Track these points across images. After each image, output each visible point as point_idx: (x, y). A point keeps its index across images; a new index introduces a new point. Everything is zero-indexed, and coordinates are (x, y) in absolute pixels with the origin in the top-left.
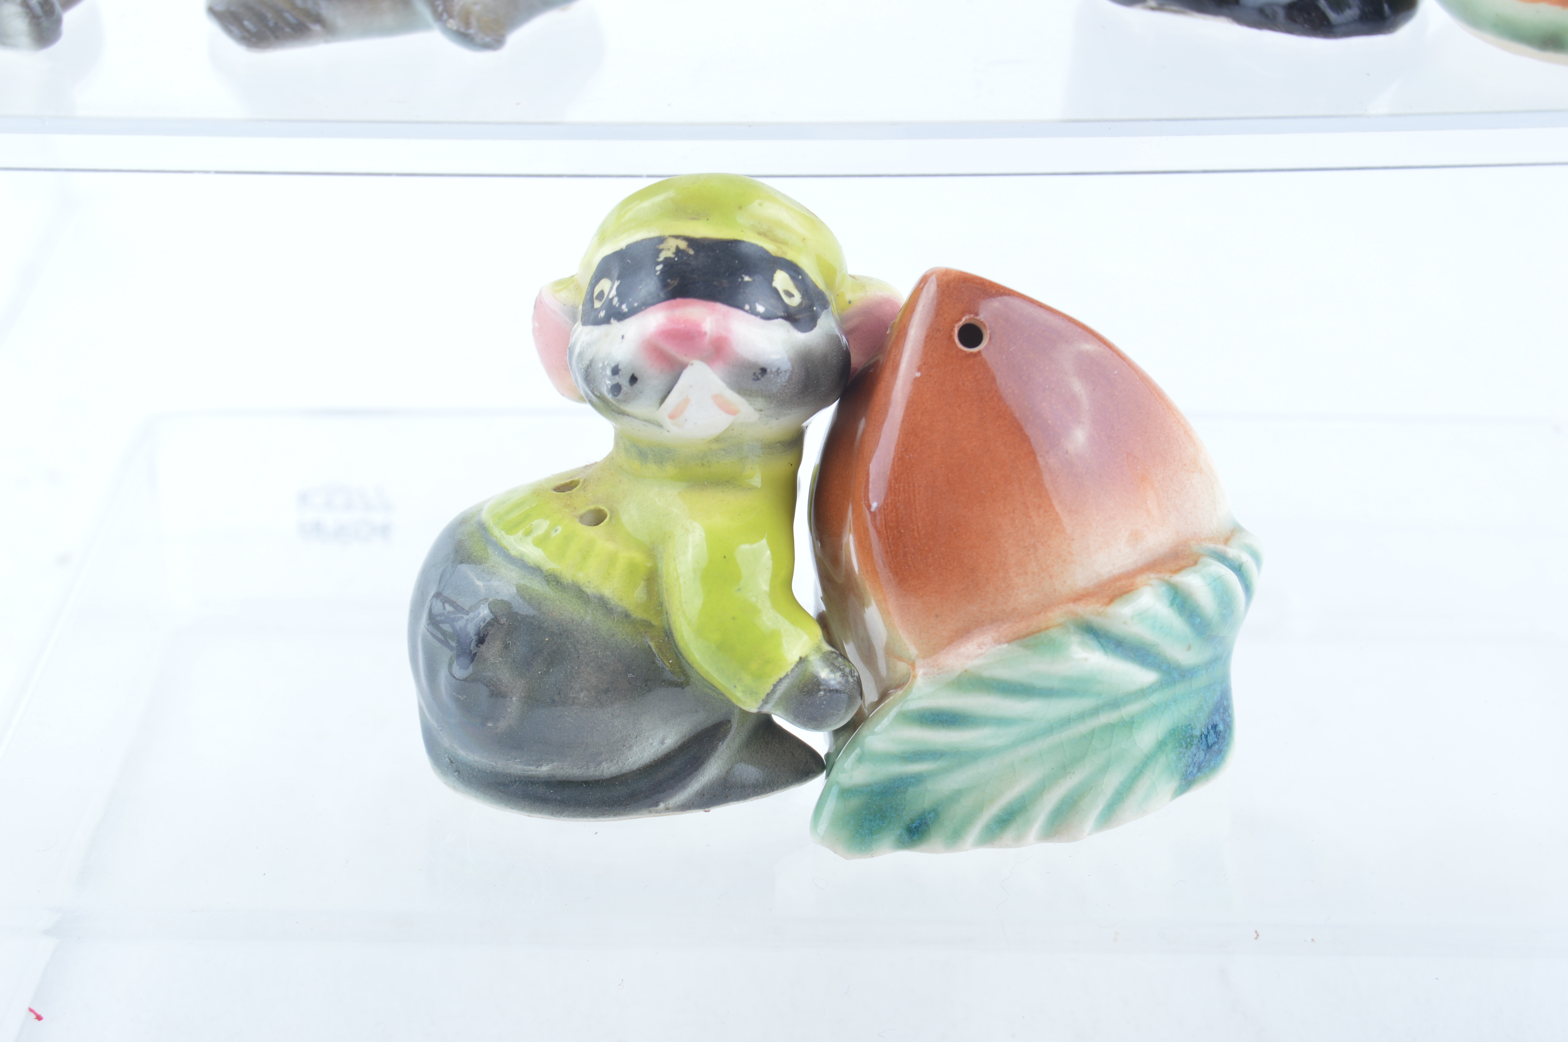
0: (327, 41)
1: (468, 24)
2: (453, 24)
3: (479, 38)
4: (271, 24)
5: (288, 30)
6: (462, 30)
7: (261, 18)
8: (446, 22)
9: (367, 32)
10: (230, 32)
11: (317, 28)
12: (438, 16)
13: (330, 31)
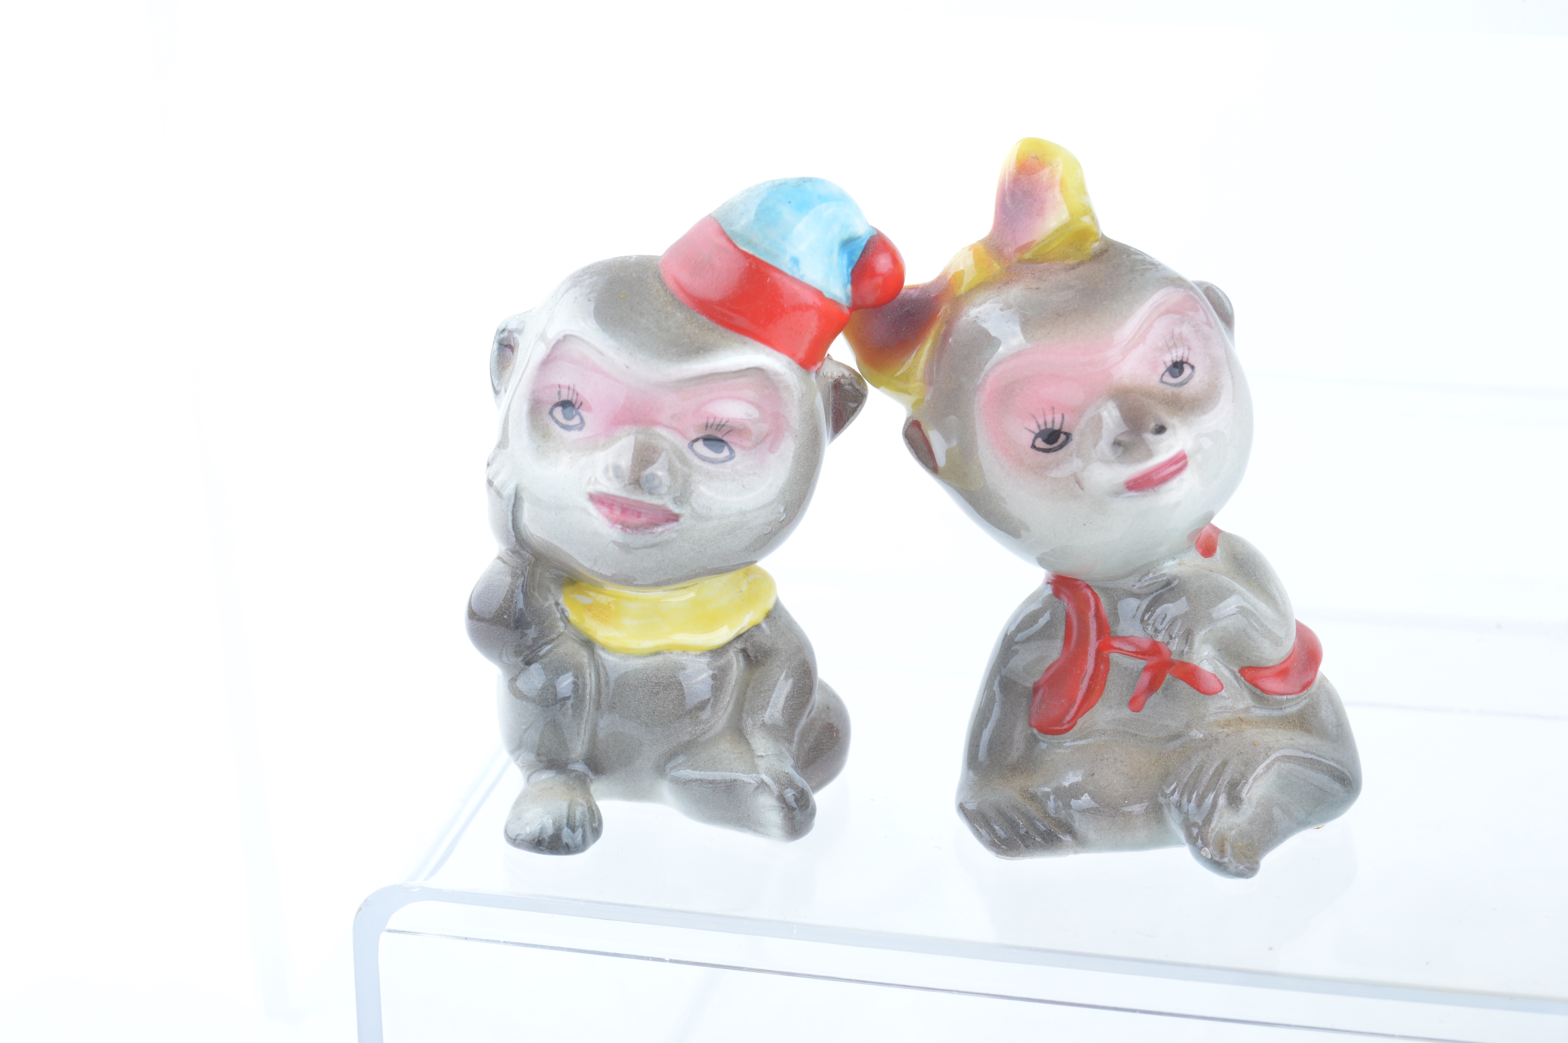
0: (1076, 852)
1: (1222, 852)
2: (1207, 852)
3: (1232, 868)
4: (1022, 832)
5: (1038, 839)
6: (1217, 859)
7: (1012, 824)
8: (1201, 849)
9: (1117, 846)
10: (979, 836)
11: (1067, 838)
12: (1192, 840)
13: (1081, 842)
